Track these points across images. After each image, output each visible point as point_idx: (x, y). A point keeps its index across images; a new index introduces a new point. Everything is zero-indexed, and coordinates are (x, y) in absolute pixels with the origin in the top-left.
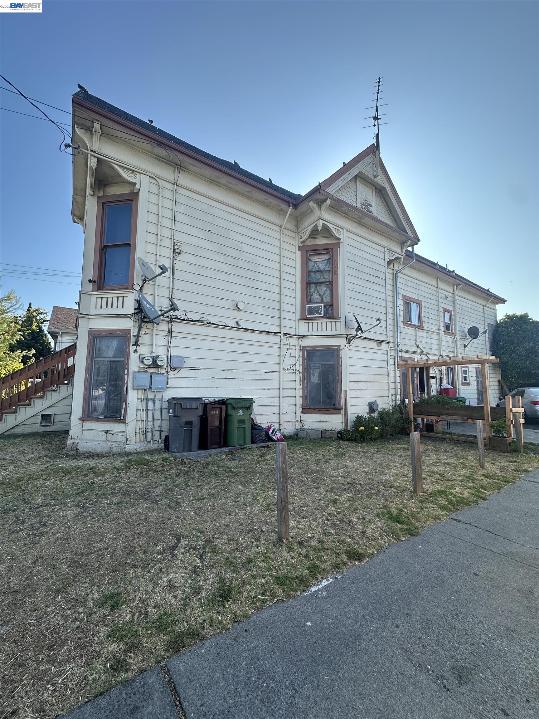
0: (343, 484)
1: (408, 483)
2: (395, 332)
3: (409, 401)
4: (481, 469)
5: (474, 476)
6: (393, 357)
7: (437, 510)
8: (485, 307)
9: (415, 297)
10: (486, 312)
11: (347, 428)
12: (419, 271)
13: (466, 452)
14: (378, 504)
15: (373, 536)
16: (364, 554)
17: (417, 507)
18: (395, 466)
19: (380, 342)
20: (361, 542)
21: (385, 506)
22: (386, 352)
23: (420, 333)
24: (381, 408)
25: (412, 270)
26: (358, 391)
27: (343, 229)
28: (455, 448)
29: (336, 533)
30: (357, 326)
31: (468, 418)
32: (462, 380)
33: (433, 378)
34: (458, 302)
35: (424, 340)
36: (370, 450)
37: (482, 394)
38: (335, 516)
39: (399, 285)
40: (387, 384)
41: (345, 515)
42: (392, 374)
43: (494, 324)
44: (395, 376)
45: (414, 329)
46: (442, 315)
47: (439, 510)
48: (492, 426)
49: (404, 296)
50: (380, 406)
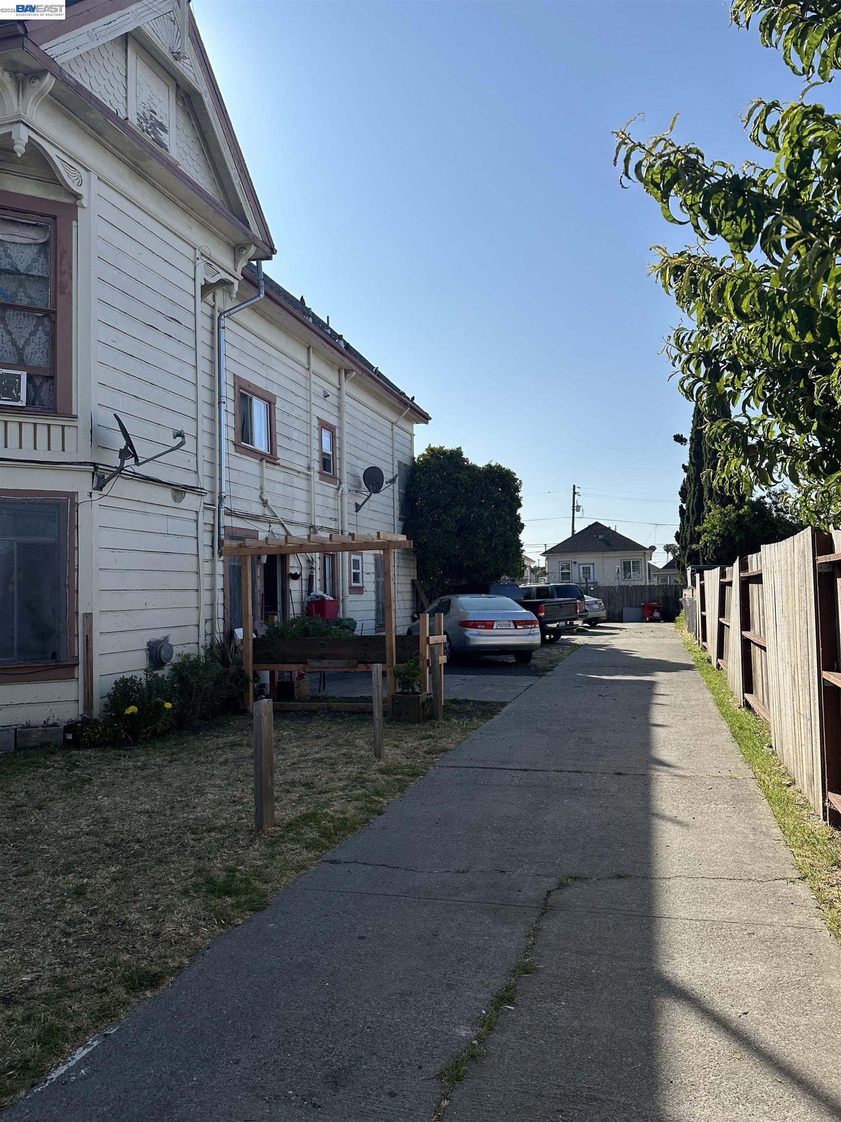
0: (95, 850)
1: (244, 816)
2: (215, 464)
3: (245, 633)
4: (376, 760)
5: (365, 776)
6: (209, 528)
7: (300, 853)
8: (395, 427)
9: (262, 384)
10: (397, 438)
11: (90, 714)
12: (272, 321)
13: (352, 731)
14: (184, 872)
15: (178, 934)
16: (162, 972)
17: (263, 855)
18: (215, 786)
19: (179, 491)
20: (153, 954)
21: (199, 871)
22: (193, 516)
23: (271, 473)
24: (179, 655)
25: (255, 317)
26: (122, 614)
27: (87, 170)
28: (334, 728)
29: (93, 954)
30: (122, 443)
31: (359, 663)
32: (350, 581)
33: (296, 577)
34: (347, 408)
35: (279, 489)
36: (153, 762)
37: (383, 609)
38: (83, 921)
39: (226, 349)
40: (195, 594)
41: (109, 913)
42: (206, 568)
43: (407, 462)
44: (212, 575)
45: (258, 462)
46: (315, 434)
47: (305, 852)
48: (397, 675)
49: (238, 377)
50: (177, 650)
